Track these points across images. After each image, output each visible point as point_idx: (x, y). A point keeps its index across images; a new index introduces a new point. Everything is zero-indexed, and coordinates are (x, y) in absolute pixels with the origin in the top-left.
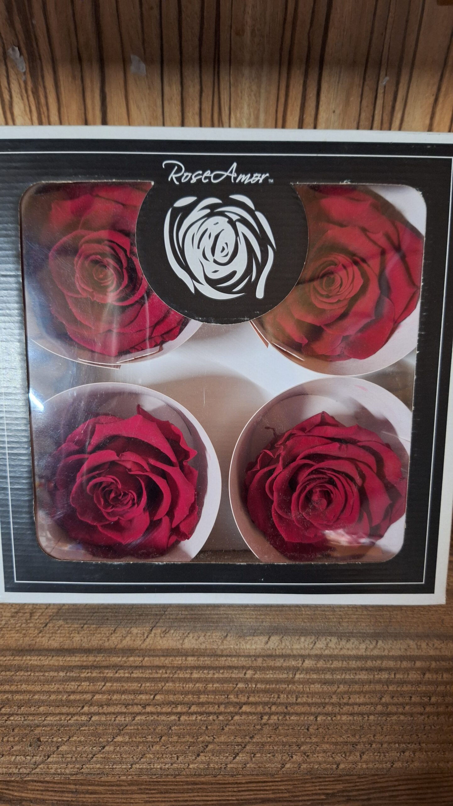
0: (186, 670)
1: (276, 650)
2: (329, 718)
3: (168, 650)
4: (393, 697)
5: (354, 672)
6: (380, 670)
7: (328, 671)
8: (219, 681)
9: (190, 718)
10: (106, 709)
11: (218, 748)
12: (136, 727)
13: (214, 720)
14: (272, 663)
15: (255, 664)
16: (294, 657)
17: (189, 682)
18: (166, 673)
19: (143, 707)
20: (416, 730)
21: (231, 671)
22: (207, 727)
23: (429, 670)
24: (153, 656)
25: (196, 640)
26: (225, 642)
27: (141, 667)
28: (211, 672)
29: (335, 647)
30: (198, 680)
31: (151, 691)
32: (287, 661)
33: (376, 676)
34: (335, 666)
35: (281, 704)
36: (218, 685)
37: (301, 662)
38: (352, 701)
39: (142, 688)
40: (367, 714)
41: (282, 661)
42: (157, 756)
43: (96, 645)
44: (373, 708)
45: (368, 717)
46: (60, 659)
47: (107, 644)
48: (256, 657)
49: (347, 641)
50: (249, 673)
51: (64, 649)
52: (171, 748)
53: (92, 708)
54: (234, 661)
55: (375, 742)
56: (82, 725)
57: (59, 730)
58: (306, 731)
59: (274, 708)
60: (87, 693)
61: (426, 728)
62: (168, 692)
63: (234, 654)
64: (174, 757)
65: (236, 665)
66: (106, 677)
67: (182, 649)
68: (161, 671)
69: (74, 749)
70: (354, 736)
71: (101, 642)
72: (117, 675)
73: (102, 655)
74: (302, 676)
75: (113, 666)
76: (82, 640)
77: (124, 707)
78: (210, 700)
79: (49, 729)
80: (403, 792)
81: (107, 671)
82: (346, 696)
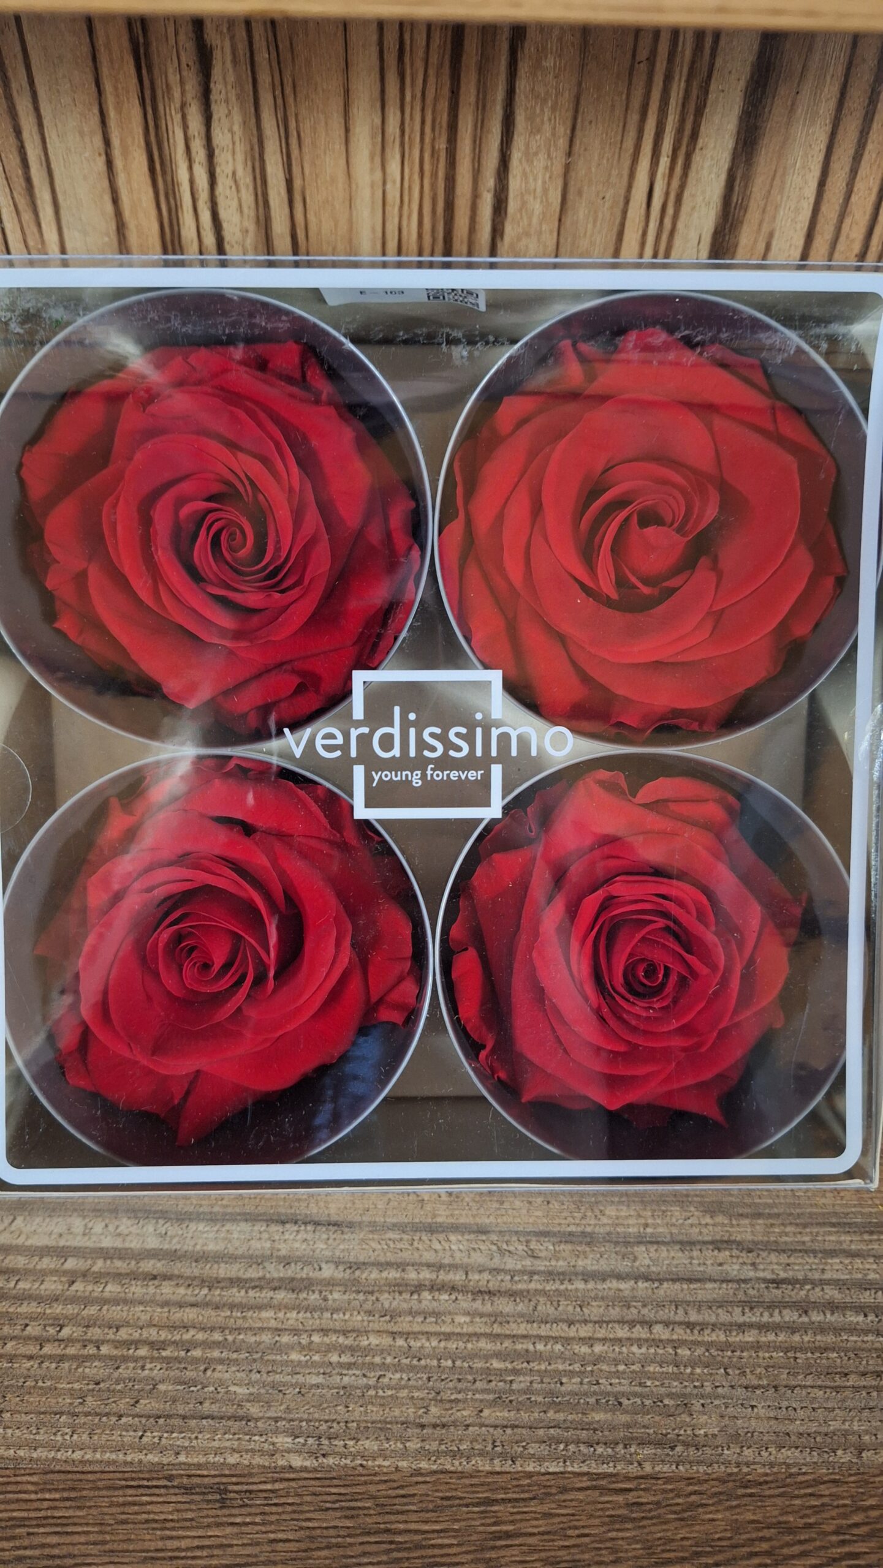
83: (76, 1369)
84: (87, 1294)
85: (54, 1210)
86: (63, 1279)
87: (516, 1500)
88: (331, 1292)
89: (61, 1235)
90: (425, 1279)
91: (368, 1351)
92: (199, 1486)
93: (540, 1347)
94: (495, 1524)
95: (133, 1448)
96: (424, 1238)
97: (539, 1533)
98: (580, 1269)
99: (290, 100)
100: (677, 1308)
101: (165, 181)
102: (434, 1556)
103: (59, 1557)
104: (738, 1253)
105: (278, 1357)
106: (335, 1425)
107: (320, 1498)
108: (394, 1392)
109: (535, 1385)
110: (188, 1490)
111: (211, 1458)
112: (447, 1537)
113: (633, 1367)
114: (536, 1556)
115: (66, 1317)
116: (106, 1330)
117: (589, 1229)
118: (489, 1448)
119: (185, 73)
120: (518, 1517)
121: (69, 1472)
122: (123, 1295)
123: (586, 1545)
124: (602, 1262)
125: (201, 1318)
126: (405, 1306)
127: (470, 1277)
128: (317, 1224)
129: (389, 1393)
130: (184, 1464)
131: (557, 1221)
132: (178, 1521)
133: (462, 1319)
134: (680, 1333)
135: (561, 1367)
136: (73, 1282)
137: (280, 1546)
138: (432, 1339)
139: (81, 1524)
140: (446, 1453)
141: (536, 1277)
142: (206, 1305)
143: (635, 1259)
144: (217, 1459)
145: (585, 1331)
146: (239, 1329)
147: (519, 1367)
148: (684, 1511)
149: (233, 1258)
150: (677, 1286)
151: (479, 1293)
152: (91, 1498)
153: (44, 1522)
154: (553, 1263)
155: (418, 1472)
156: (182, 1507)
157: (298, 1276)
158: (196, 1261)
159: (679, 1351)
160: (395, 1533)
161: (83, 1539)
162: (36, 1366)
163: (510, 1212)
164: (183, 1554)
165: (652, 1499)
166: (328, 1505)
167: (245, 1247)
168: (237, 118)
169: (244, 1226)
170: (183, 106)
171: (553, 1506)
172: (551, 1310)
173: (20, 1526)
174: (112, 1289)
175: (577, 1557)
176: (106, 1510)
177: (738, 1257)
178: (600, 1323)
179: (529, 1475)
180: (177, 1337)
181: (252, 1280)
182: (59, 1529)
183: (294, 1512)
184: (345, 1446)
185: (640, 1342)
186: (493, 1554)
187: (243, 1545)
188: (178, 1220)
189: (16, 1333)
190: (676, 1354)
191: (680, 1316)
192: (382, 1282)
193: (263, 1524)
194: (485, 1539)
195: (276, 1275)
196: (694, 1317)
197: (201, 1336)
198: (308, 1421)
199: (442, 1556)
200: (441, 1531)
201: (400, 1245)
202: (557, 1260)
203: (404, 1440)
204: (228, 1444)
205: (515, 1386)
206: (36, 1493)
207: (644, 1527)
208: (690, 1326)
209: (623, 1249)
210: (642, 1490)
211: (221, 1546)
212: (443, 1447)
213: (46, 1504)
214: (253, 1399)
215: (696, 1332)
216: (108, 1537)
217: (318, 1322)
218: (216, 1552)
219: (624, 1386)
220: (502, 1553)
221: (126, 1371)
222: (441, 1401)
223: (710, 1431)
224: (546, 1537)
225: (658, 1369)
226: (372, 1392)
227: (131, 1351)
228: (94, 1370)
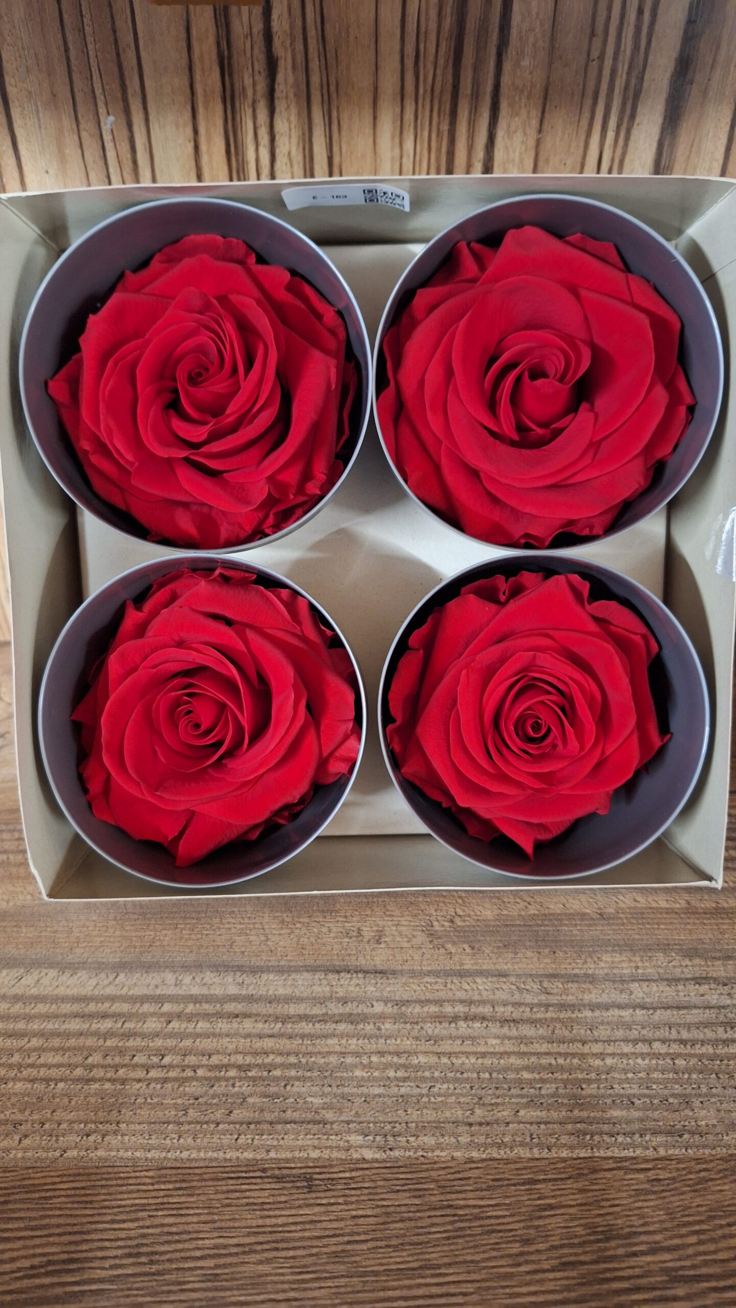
4: (107, 1056)
5: (63, 1019)
7: (24, 1018)
20: (122, 1104)
33: (94, 1025)
34: (37, 1011)
40: (56, 1080)
49: (72, 975)
55: (50, 1120)
80: (63, 1193)
82: (35, 1054)
83: (179, 1087)
84: (182, 1030)
85: (149, 967)
86: (162, 1020)
87: (555, 1180)
88: (383, 1023)
89: (157, 986)
90: (459, 1012)
91: (418, 1068)
92: (289, 1176)
93: (561, 1061)
94: (539, 1199)
95: (231, 1148)
96: (455, 981)
97: (577, 1205)
98: (586, 1001)
99: (334, 95)
100: (670, 1028)
101: (237, 161)
102: (491, 1225)
103: (177, 1234)
104: (716, 986)
105: (345, 1074)
106: (397, 1125)
107: (391, 1183)
108: (443, 1098)
109: (560, 1091)
110: (279, 1179)
111: (297, 1154)
112: (501, 1210)
113: (640, 1075)
114: (576, 1223)
115: (167, 1049)
116: (200, 1058)
117: (590, 972)
118: (528, 1139)
119: (256, 78)
120: (558, 1193)
121: (179, 1168)
122: (212, 1030)
123: (618, 1213)
124: (604, 996)
125: (278, 1045)
126: (445, 1032)
127: (497, 1009)
128: (366, 972)
129: (440, 1099)
130: (275, 1159)
131: (563, 966)
132: (274, 1203)
133: (494, 1042)
134: (675, 1048)
135: (580, 1076)
136: (170, 1022)
137: (361, 1221)
138: (471, 1057)
139: (192, 1208)
140: (493, 1145)
141: (551, 1008)
142: (281, 1035)
143: (631, 993)
144: (301, 1154)
145: (597, 1048)
146: (310, 1053)
147: (546, 1077)
148: (697, 1184)
149: (300, 1000)
150: (669, 1012)
151: (505, 1021)
152: (199, 1188)
153: (162, 1207)
154: (564, 997)
155: (471, 1160)
156: (276, 1192)
157: (355, 1012)
158: (270, 1003)
159: (676, 1061)
160: (457, 1208)
161: (195, 1219)
162: (144, 1087)
163: (524, 960)
164: (280, 1229)
165: (668, 1175)
166: (398, 1188)
167: (309, 991)
168: (294, 110)
169: (306, 975)
170: (254, 102)
171: (587, 1183)
172: (567, 1033)
173: (142, 1210)
174: (202, 1026)
175: (612, 1222)
176: (212, 1197)
177: (716, 989)
178: (609, 1041)
179: (564, 1160)
180: (260, 1061)
181: (317, 1016)
182: (175, 1212)
183: (370, 1194)
184: (408, 1141)
185: (643, 1056)
186: (540, 1222)
187: (330, 1220)
188: (252, 972)
189: (125, 1062)
190: (674, 1064)
191: (674, 1035)
192: (425, 1015)
193: (346, 1203)
194: (533, 1211)
195: (336, 1012)
196: (685, 1035)
197: (279, 1060)
198: (375, 1123)
199: (498, 1224)
200: (496, 1205)
201: (436, 987)
202: (568, 995)
203: (456, 1136)
204: (309, 1143)
205: (543, 1092)
206: (152, 1184)
207: (665, 1197)
208: (683, 1042)
209: (620, 986)
210: (659, 1169)
211: (312, 1222)
212: (489, 1140)
213: (162, 1193)
214: (328, 1107)
215: (688, 1047)
216: (216, 1217)
217: (375, 1046)
218: (307, 1226)
219: (635, 1090)
220: (548, 1221)
221: (219, 1088)
222: (484, 1105)
223: (710, 1123)
224: (583, 1208)
225: (660, 1076)
226: (425, 1099)
227: (222, 1073)
228: (193, 1088)
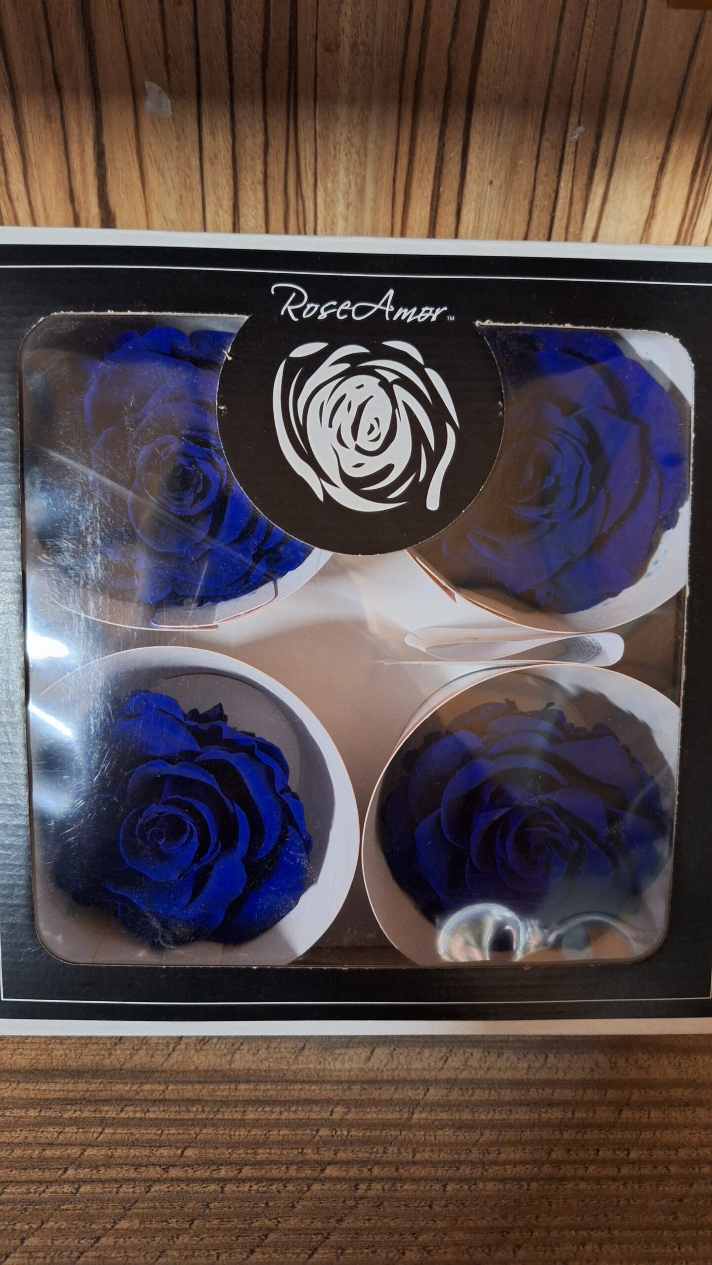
0: (236, 1106)
1: (382, 1071)
2: (466, 1187)
3: (207, 1071)
4: (570, 1150)
5: (509, 1108)
6: (551, 1104)
7: (467, 1107)
8: (288, 1124)
9: (240, 1189)
10: (103, 1173)
11: (284, 1239)
12: (151, 1204)
13: (279, 1192)
14: (375, 1094)
15: (348, 1095)
16: (412, 1083)
17: (240, 1126)
18: (203, 1111)
19: (163, 1169)
20: (605, 1206)
21: (308, 1109)
22: (267, 1204)
23: (628, 1105)
24: (183, 1082)
25: (254, 1055)
26: (300, 1058)
27: (163, 1101)
28: (277, 1109)
29: (478, 1066)
30: (256, 1123)
31: (178, 1141)
32: (400, 1091)
33: (543, 1115)
34: (477, 1098)
35: (389, 1163)
36: (286, 1132)
37: (422, 1092)
38: (503, 1157)
39: (164, 1137)
40: (526, 1179)
41: (393, 1090)
42: (185, 1254)
43: (90, 1064)
44: (536, 1169)
45: (529, 1185)
46: (30, 1086)
47: (107, 1062)
48: (351, 1083)
49: (499, 1056)
50: (339, 1111)
51: (36, 1070)
52: (208, 1241)
53: (79, 1171)
54: (314, 1091)
55: (538, 1228)
56: (64, 1202)
57: (25, 1210)
58: (427, 1208)
59: (376, 1171)
60: (73, 1145)
61: (621, 1202)
62: (206, 1144)
63: (315, 1079)
64: (212, 1256)
65: (318, 1098)
66: (104, 1117)
67: (231, 1070)
68: (194, 1109)
69: (49, 1242)
70: (505, 1217)
71: (98, 1058)
72: (123, 1115)
73: (99, 1081)
74: (423, 1115)
75: (116, 1100)
76: (66, 1055)
77: (133, 1170)
78: (272, 1157)
79: (9, 1208)
81: (106, 1108)
82: (492, 1149)
